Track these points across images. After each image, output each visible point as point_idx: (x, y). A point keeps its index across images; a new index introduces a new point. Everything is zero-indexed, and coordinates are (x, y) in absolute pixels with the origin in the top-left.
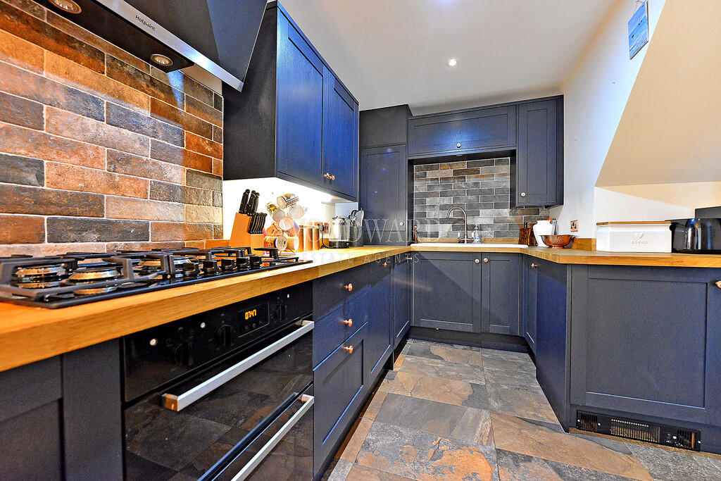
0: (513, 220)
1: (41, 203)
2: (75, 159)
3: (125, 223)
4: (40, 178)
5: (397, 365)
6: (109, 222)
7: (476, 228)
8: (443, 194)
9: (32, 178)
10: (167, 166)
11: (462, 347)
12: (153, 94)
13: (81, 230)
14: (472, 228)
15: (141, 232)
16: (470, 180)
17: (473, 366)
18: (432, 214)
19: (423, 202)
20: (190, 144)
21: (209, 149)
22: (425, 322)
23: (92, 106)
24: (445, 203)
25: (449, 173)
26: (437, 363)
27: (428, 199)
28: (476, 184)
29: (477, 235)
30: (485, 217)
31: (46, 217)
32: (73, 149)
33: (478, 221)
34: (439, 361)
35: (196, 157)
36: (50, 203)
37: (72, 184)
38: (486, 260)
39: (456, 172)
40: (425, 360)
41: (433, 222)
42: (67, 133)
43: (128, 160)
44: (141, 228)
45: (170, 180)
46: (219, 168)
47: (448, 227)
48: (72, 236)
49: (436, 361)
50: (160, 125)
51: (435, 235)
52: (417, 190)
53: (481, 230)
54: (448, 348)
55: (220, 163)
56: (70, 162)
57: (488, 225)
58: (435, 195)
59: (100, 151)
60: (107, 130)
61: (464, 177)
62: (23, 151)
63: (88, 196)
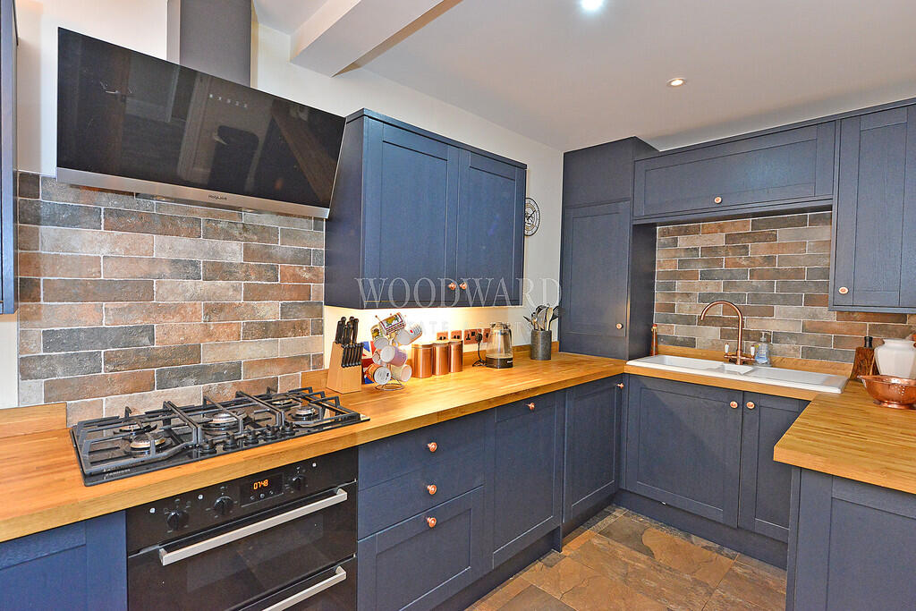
0: (845, 329)
1: (152, 359)
2: (178, 318)
3: (219, 365)
4: (152, 340)
5: (571, 548)
6: (204, 367)
7: (763, 339)
8: (706, 276)
9: (146, 340)
10: (260, 305)
11: (705, 543)
12: (246, 239)
13: (182, 377)
14: (755, 337)
15: (234, 371)
16: (758, 250)
17: (697, 582)
18: (684, 307)
19: (670, 287)
20: (286, 276)
21: (307, 276)
22: (641, 487)
23: (190, 269)
24: (709, 290)
25: (719, 240)
26: (638, 560)
27: (678, 283)
28: (770, 260)
29: (764, 352)
30: (784, 319)
31: (155, 369)
32: (176, 310)
33: (772, 325)
34: (643, 557)
35: (290, 288)
36: (158, 358)
37: (175, 339)
38: (750, 405)
39: (729, 238)
40: (621, 550)
41: (688, 320)
42: (171, 298)
43: (221, 308)
44: (233, 368)
45: (262, 318)
46: (319, 293)
47: (713, 332)
48: (175, 382)
49: (639, 555)
50: (252, 267)
51: (690, 343)
52: (661, 266)
53: (775, 342)
54: (678, 538)
55: (320, 287)
56: (173, 322)
57: (791, 335)
58: (692, 275)
59: (197, 306)
60: (203, 285)
61: (746, 247)
62: (139, 321)
63: (187, 347)
